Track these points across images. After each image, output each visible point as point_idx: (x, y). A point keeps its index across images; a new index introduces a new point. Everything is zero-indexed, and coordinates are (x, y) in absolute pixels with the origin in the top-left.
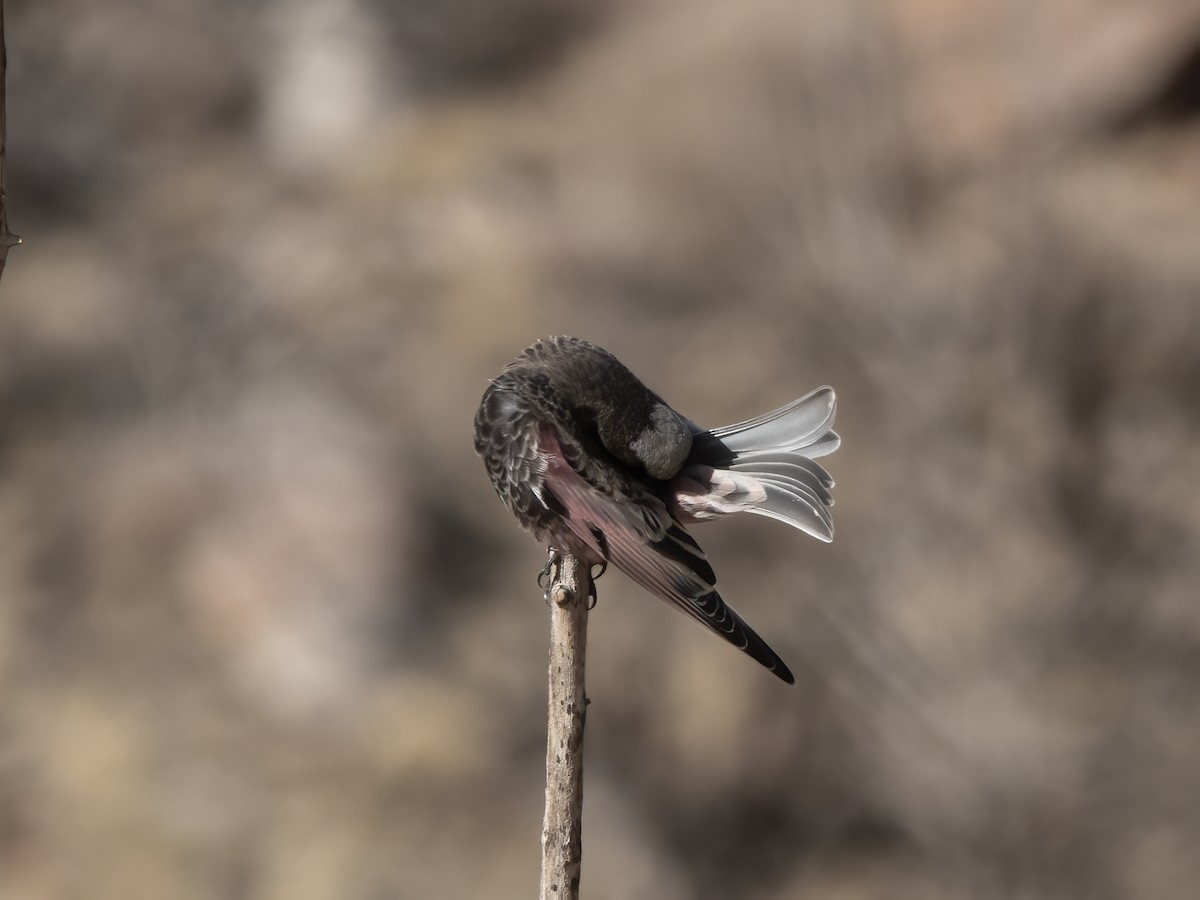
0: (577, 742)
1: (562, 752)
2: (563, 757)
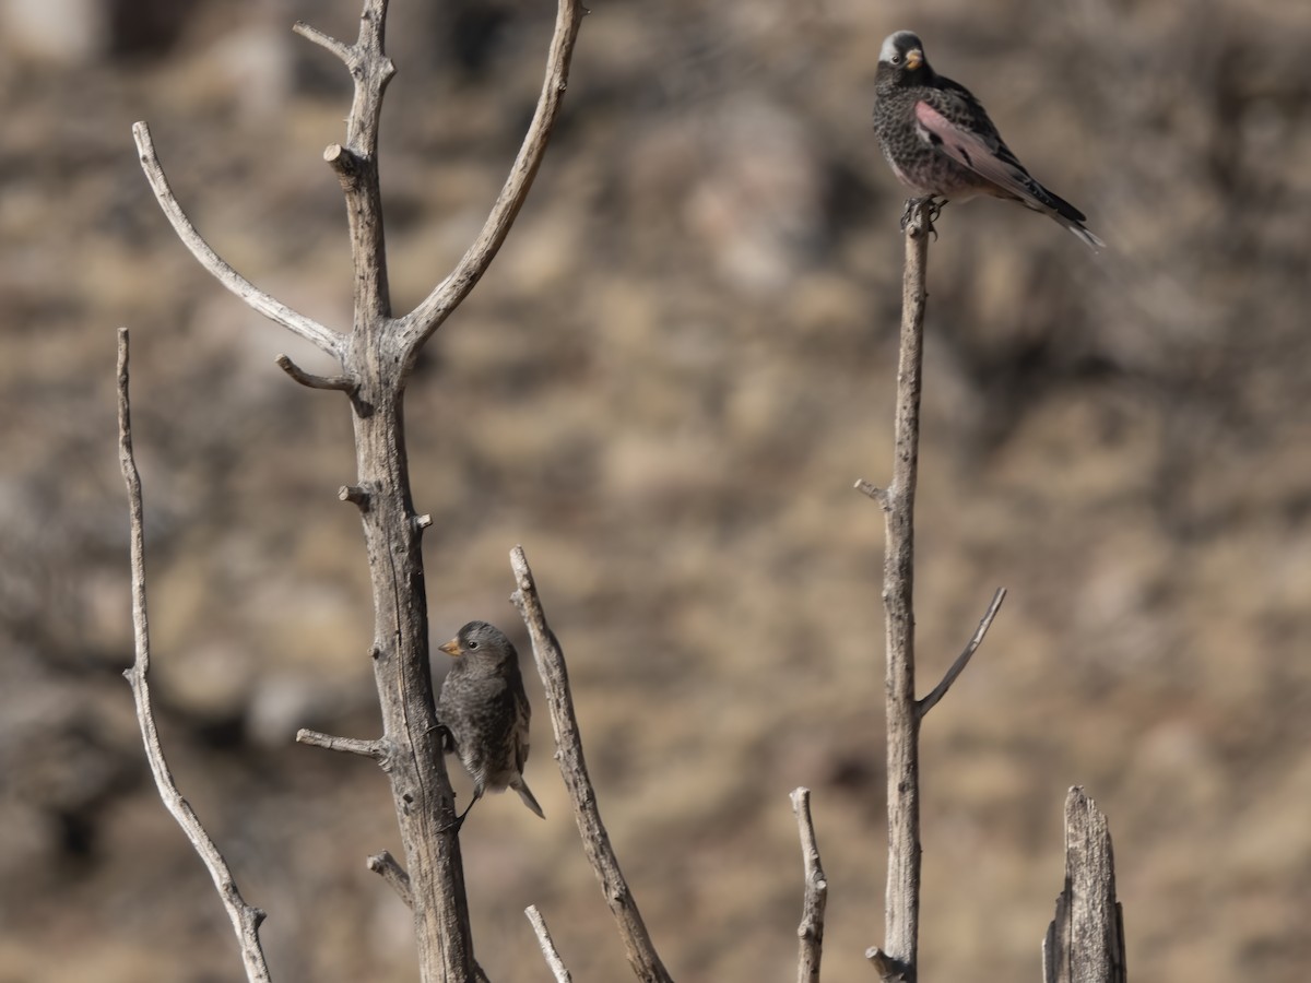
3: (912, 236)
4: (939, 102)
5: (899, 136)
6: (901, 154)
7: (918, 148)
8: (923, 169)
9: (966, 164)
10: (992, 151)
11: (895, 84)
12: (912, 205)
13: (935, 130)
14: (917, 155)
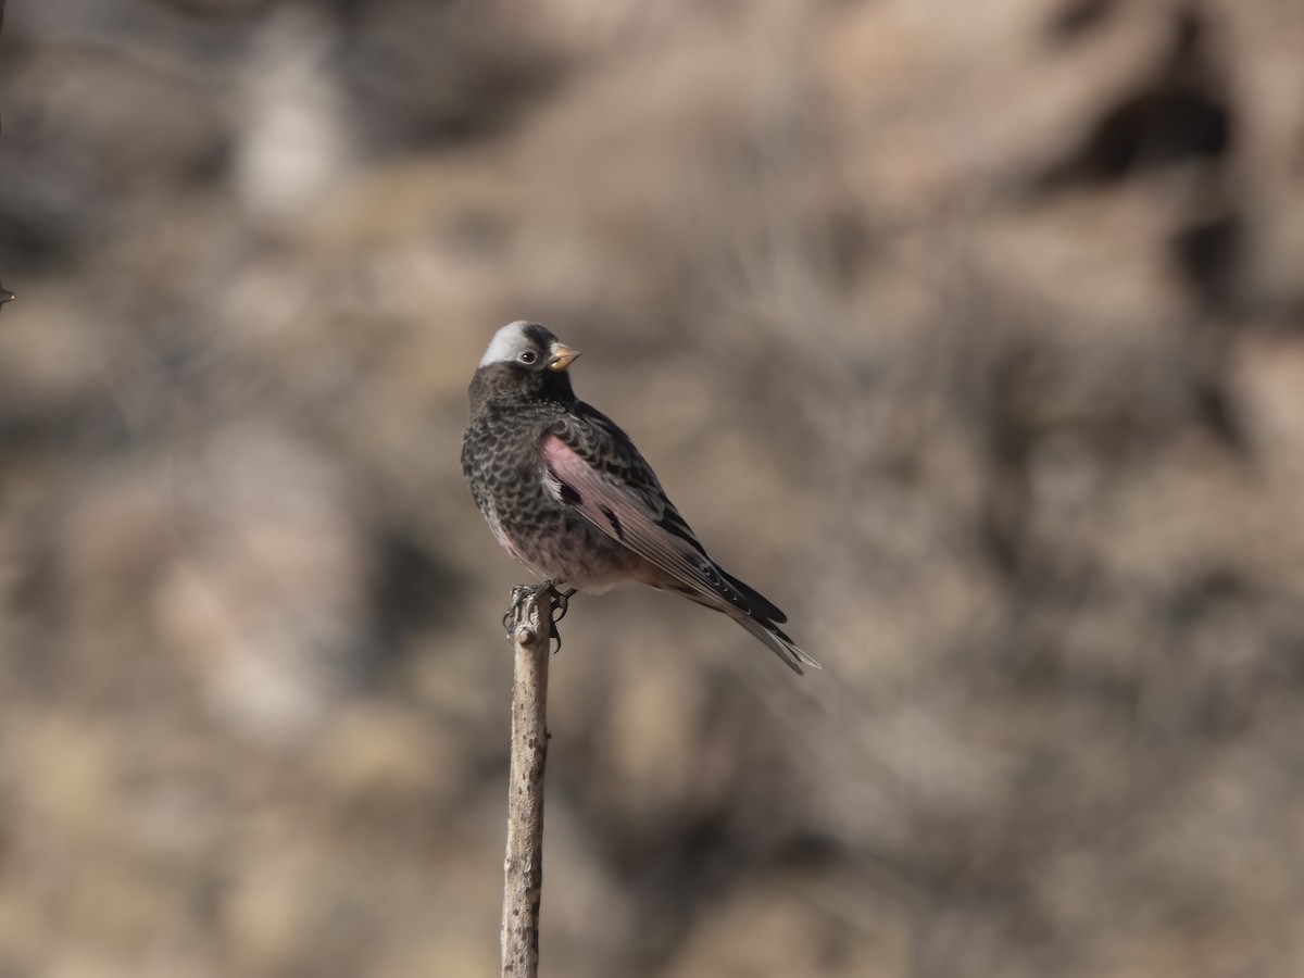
0: (538, 775)
1: (524, 784)
2: (525, 788)
3: (524, 644)
4: (578, 435)
5: (512, 484)
6: (513, 515)
7: (541, 507)
8: (546, 541)
9: (615, 536)
10: (653, 516)
11: (531, 393)
12: (524, 595)
13: (569, 481)
14: (540, 518)
